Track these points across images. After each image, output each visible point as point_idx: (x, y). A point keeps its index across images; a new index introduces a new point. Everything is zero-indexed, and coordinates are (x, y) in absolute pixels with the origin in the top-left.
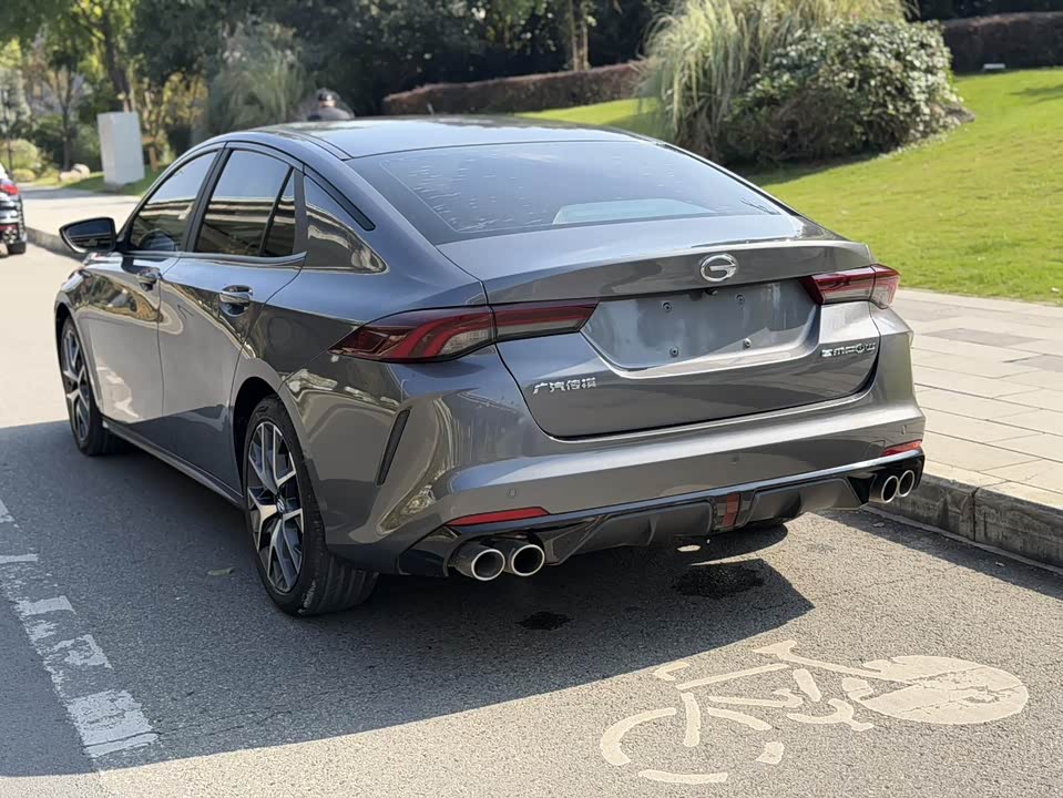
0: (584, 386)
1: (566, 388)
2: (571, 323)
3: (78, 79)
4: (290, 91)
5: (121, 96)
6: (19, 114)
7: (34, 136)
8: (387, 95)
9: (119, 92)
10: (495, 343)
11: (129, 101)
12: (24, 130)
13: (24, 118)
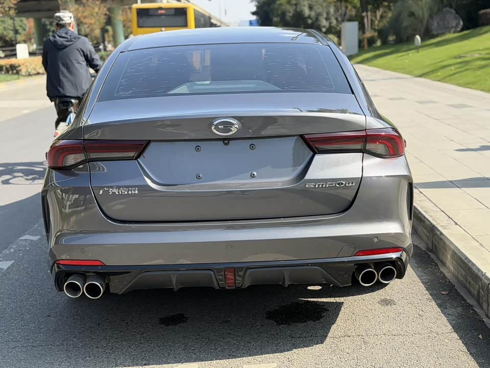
0: (130, 192)
1: (118, 192)
2: (131, 154)
3: (350, 7)
4: (431, 9)
5: (364, 14)
6: (330, 23)
7: (337, 33)
8: (480, 10)
9: (363, 12)
10: (88, 162)
11: (367, 16)
12: (333, 31)
13: (332, 25)
